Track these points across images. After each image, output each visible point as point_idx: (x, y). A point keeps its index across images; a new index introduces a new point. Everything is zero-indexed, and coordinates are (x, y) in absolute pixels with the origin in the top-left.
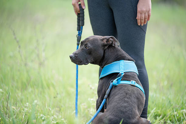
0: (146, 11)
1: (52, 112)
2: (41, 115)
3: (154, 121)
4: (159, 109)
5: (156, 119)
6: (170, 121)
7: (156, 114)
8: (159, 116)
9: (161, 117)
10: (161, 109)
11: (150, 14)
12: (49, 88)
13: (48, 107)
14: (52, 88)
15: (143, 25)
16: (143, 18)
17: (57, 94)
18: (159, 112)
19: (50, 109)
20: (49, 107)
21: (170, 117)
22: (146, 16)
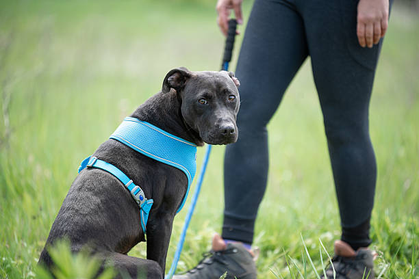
0: (377, 19)
1: (29, 251)
2: (4, 259)
3: (263, 260)
4: (272, 234)
5: (265, 256)
6: (299, 259)
7: (266, 245)
8: (273, 249)
9: (277, 251)
10: (276, 234)
11: (385, 25)
12: (21, 197)
13: (19, 240)
14: (27, 197)
15: (371, 46)
16: (369, 34)
17: (41, 210)
18: (273, 240)
19: (25, 245)
20: (22, 239)
21: (296, 251)
22: (378, 30)
